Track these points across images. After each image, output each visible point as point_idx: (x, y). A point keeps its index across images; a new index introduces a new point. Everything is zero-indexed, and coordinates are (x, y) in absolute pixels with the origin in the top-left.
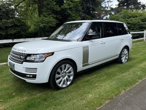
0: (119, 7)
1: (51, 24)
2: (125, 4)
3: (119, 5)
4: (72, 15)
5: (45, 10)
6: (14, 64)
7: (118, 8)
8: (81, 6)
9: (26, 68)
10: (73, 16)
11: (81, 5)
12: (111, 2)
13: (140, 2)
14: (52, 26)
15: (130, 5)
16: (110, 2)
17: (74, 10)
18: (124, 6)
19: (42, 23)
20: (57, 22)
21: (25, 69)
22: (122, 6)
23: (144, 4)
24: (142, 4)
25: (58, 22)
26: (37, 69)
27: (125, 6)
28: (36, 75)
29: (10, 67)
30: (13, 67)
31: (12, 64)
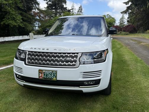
21: (82, 75)
28: (100, 80)
29: (41, 78)
30: (54, 75)
31: (51, 72)
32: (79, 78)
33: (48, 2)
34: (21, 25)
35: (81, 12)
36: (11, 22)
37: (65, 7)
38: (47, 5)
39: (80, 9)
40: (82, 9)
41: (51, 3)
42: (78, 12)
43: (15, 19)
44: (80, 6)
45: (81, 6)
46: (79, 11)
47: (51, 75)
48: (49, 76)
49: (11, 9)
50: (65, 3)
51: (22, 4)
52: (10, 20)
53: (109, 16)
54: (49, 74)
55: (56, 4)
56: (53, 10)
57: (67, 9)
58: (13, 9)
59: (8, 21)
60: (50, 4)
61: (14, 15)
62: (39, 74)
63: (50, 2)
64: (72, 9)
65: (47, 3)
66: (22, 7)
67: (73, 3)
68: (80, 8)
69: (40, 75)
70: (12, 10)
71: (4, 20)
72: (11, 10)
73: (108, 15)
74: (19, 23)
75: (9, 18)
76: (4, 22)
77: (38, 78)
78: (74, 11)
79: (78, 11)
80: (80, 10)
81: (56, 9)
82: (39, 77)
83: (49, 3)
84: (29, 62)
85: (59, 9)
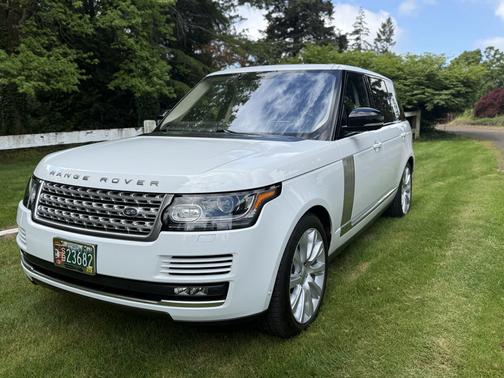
0: (269, 38)
1: (61, 84)
2: (289, 30)
3: (270, 31)
4: (138, 53)
5: (35, 29)
6: (96, 246)
7: (267, 40)
8: (168, 21)
9: (174, 257)
10: (142, 58)
11: (167, 19)
12: (242, 19)
13: (332, 28)
14: (65, 89)
15: (304, 35)
16: (238, 19)
17: (143, 36)
18: (285, 35)
19: (28, 78)
20: (80, 77)
21: (166, 264)
22: (279, 36)
23: (343, 33)
24: (337, 33)
25: (84, 77)
26: (230, 255)
27: (289, 35)
28: (226, 284)
29: (59, 262)
30: (88, 259)
31: (81, 247)
32: (156, 275)
33: (273, 12)
34: (166, 91)
35: (388, 40)
36: (136, 81)
37: (327, 25)
38: (267, 21)
39: (386, 32)
40: (391, 32)
41: (282, 15)
42: (379, 39)
43: (150, 74)
44: (385, 22)
45: (389, 21)
46: (383, 37)
47: (81, 256)
48: (78, 261)
49: (137, 42)
50: (330, 12)
51: (173, 25)
52: (134, 77)
53: (493, 53)
54: (77, 253)
55: (297, 19)
56: (287, 40)
57: (333, 34)
58: (145, 43)
59: (127, 78)
60: (277, 19)
61: (148, 59)
62: (55, 252)
63: (279, 11)
64: (357, 32)
65: (268, 17)
66: (171, 35)
67: (361, 11)
68: (384, 26)
69: (58, 255)
70: (141, 45)
71: (116, 77)
72: (137, 47)
73: (491, 48)
74: (160, 84)
75: (131, 71)
76: (116, 81)
77: (52, 261)
78: (363, 37)
79: (376, 37)
80: (384, 33)
81: (297, 34)
82: (55, 259)
83: (274, 15)
84: (41, 214)
85: (308, 33)
